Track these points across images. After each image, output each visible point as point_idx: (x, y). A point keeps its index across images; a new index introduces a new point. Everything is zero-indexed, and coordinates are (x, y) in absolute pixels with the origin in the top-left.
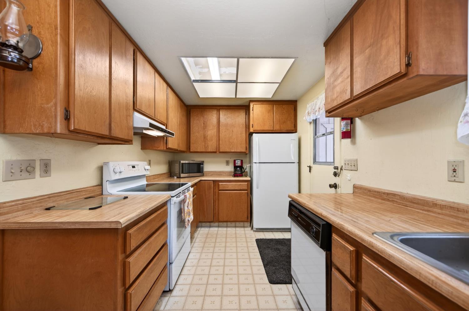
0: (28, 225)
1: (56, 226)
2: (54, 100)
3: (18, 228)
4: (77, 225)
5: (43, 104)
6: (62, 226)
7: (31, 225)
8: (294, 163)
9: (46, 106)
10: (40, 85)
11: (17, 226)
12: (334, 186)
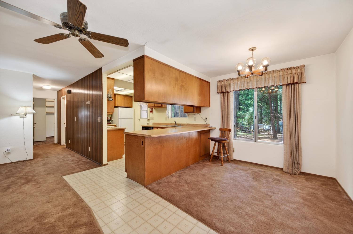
8: (133, 118)
12: (148, 124)
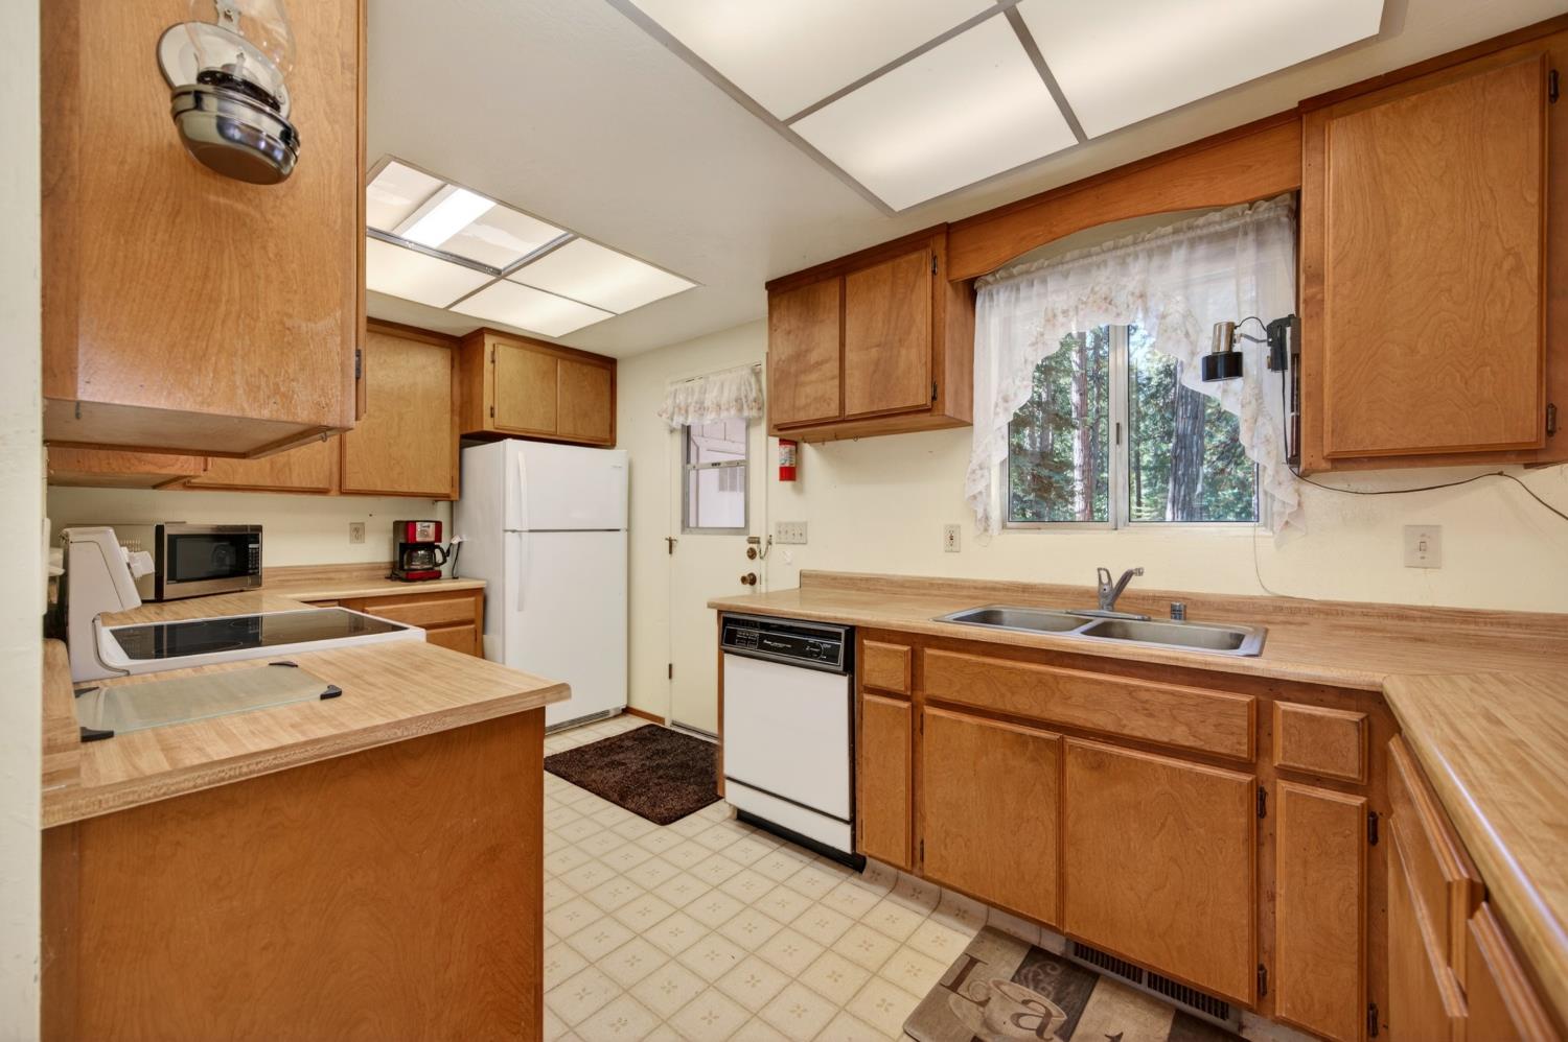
0: (257, 764)
1: (379, 739)
2: (338, 314)
3: (210, 783)
4: (448, 719)
5: (290, 316)
6: (399, 734)
7: (274, 759)
8: (618, 530)
9: (304, 325)
10: (276, 245)
11: (203, 777)
12: (751, 580)
